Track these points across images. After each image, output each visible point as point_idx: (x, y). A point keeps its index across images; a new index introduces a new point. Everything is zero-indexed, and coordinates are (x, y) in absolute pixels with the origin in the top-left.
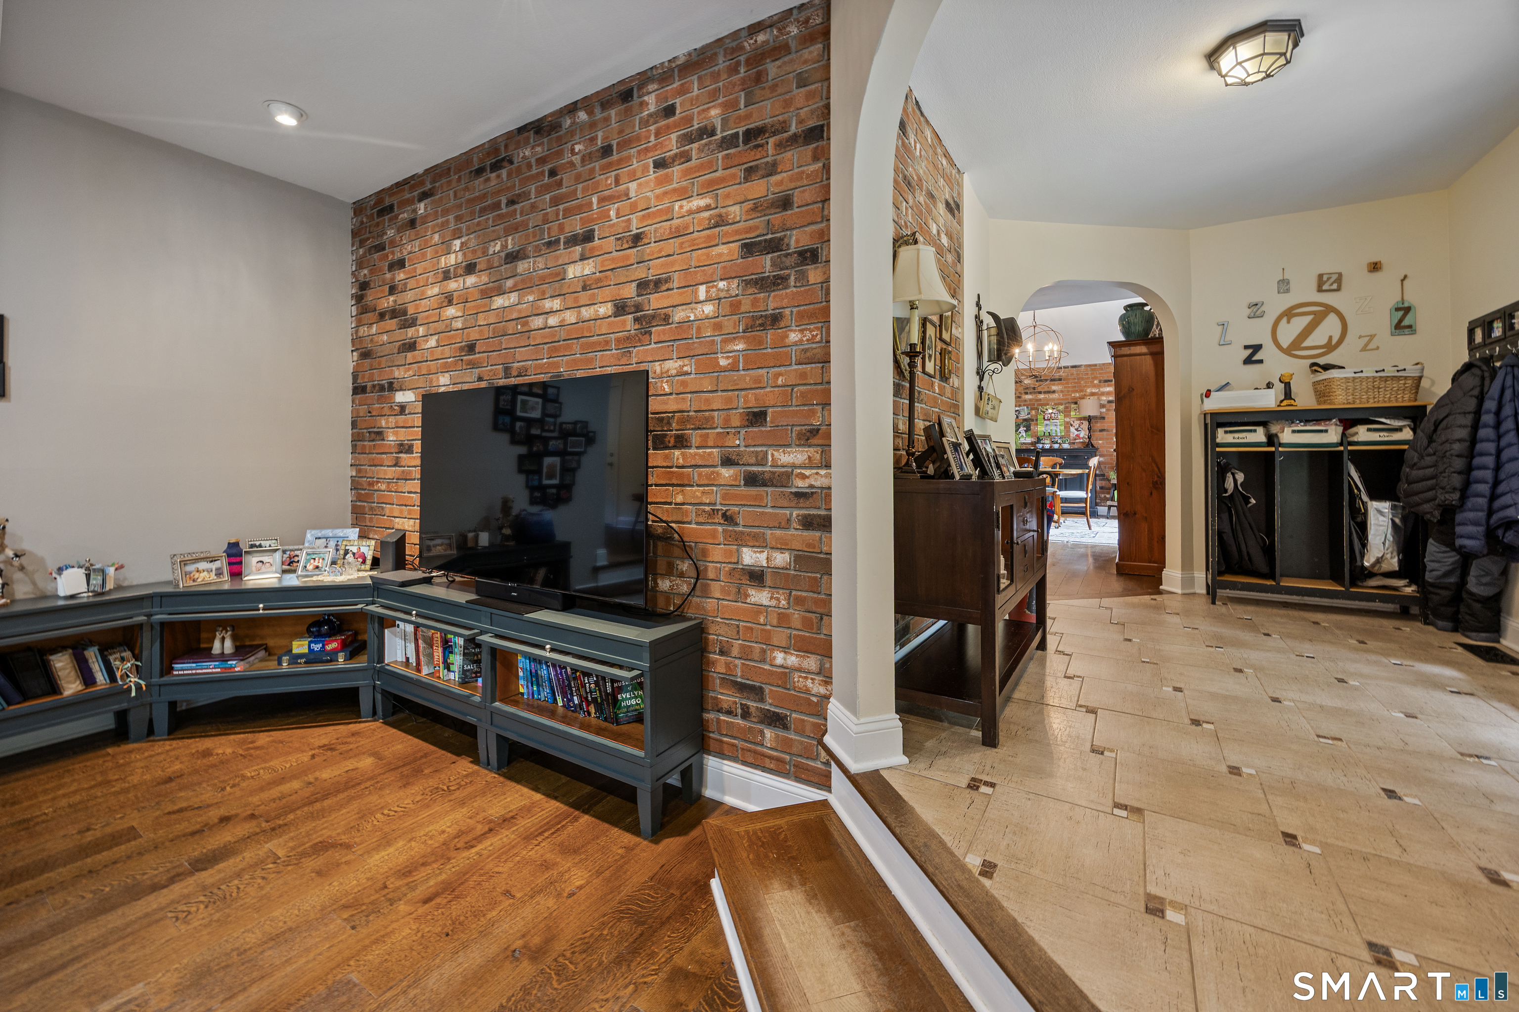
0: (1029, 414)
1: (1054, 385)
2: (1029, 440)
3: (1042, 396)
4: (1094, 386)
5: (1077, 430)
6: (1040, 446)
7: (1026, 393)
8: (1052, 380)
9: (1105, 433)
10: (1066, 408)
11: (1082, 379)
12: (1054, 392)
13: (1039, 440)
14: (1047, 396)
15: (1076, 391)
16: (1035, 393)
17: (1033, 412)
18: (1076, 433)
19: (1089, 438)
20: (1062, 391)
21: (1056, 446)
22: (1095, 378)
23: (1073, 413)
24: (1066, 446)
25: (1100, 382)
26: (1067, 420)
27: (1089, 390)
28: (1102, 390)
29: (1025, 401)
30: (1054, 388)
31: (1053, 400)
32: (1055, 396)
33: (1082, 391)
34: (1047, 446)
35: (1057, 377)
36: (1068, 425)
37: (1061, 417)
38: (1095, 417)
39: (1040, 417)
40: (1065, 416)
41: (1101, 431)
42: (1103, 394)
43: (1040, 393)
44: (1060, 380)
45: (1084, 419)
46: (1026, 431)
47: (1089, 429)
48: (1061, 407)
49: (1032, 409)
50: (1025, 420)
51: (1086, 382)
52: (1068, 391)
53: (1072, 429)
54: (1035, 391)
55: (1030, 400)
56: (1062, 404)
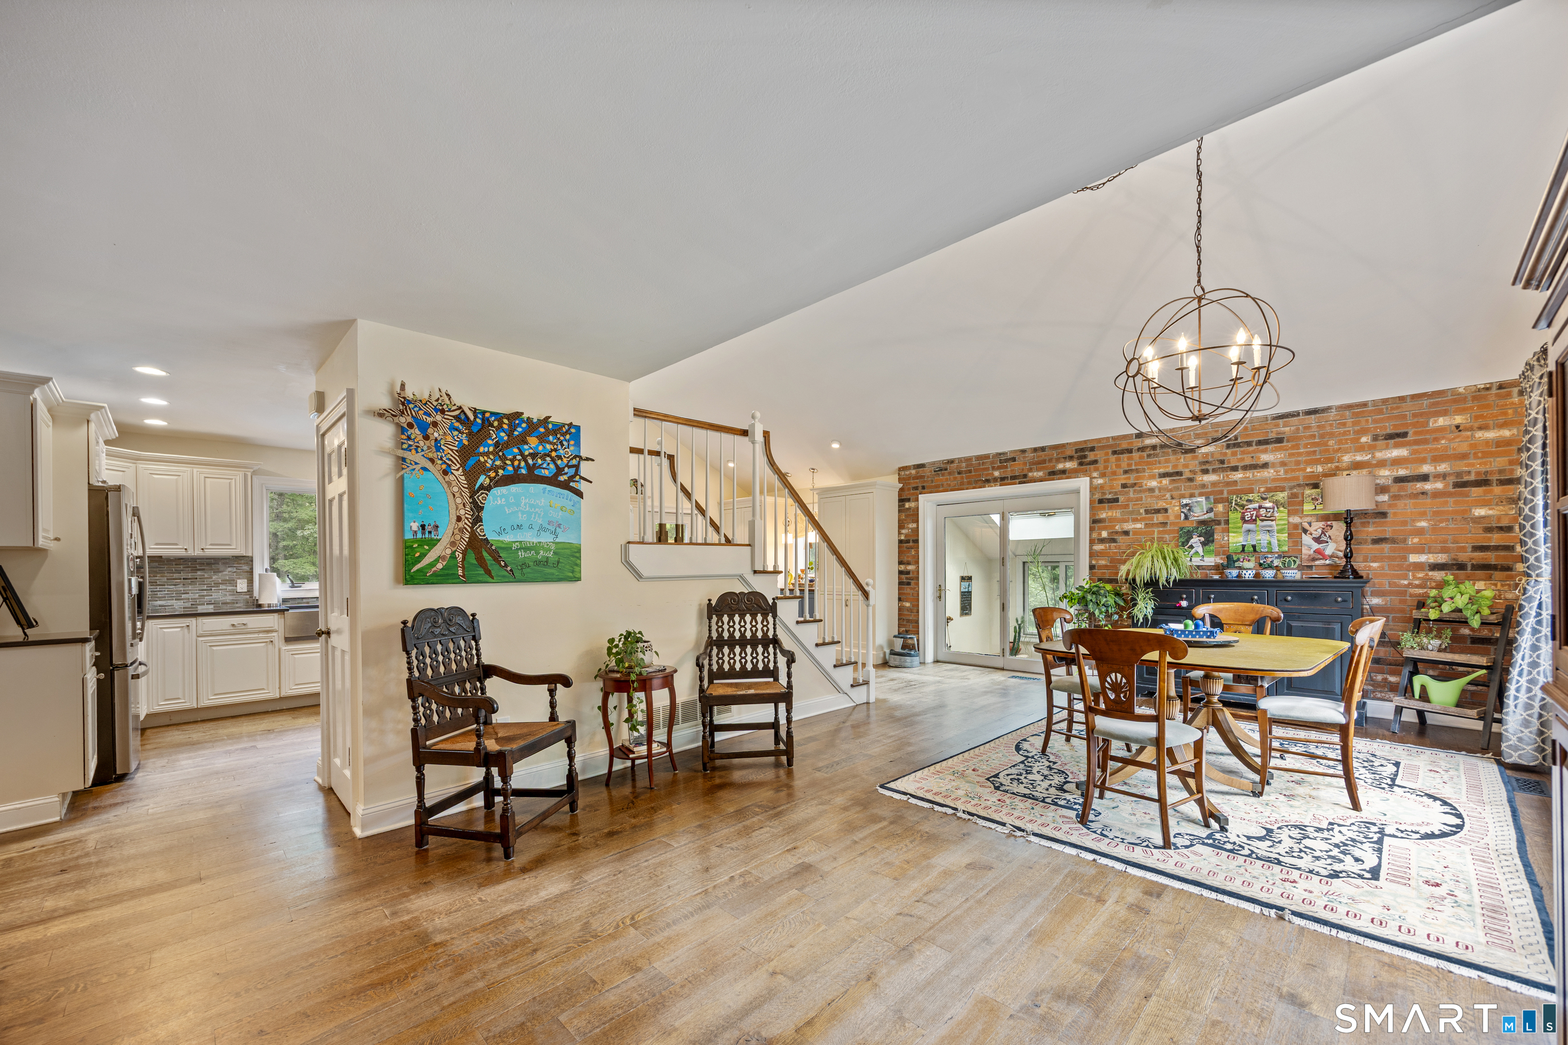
0: (1210, 510)
1: (1265, 451)
2: (1211, 561)
3: (1238, 476)
4: (1361, 449)
5: (1317, 540)
6: (1234, 573)
7: (1205, 472)
8: (1260, 443)
9: (1386, 547)
10: (1294, 496)
11: (1332, 435)
12: (1265, 465)
13: (1230, 561)
14: (1249, 474)
15: (1317, 462)
16: (1224, 470)
17: (1220, 508)
18: (1316, 546)
19: (1348, 556)
20: (1283, 464)
21: (1269, 574)
22: (1364, 432)
23: (1308, 507)
24: (1293, 574)
25: (1375, 438)
26: (1295, 520)
27: (1347, 458)
28: (1379, 455)
29: (1203, 486)
30: (1265, 458)
31: (1264, 481)
32: (1269, 473)
33: (1330, 460)
34: (1248, 575)
35: (1272, 436)
36: (1295, 532)
37: (1281, 515)
38: (1364, 514)
39: (1235, 517)
40: (1290, 514)
41: (1377, 541)
42: (1382, 464)
43: (1235, 469)
44: (1279, 440)
45: (1336, 517)
46: (1204, 544)
47: (1349, 539)
48: (1282, 496)
49: (1217, 501)
50: (1202, 523)
51: (1340, 442)
52: (1298, 463)
53: (1307, 539)
54: (1222, 466)
55: (1214, 484)
56: (1282, 490)
